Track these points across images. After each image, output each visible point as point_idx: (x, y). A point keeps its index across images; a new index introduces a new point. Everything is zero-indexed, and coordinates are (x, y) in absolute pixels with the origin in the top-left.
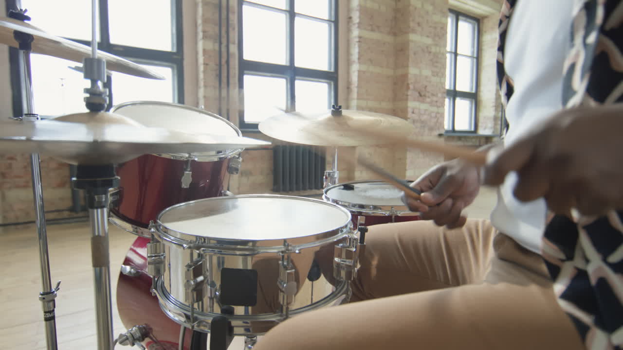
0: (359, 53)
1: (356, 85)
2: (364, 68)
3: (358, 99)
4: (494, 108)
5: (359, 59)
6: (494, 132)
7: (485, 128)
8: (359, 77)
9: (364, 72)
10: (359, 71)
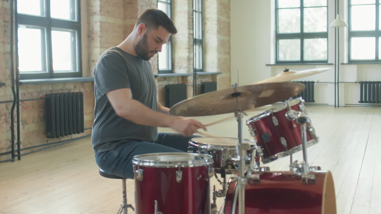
0: (100, 6)
1: (99, 34)
2: (104, 19)
3: (101, 47)
4: (187, 50)
5: (100, 11)
6: (188, 71)
7: (180, 68)
8: (101, 27)
9: (104, 23)
10: (101, 22)
